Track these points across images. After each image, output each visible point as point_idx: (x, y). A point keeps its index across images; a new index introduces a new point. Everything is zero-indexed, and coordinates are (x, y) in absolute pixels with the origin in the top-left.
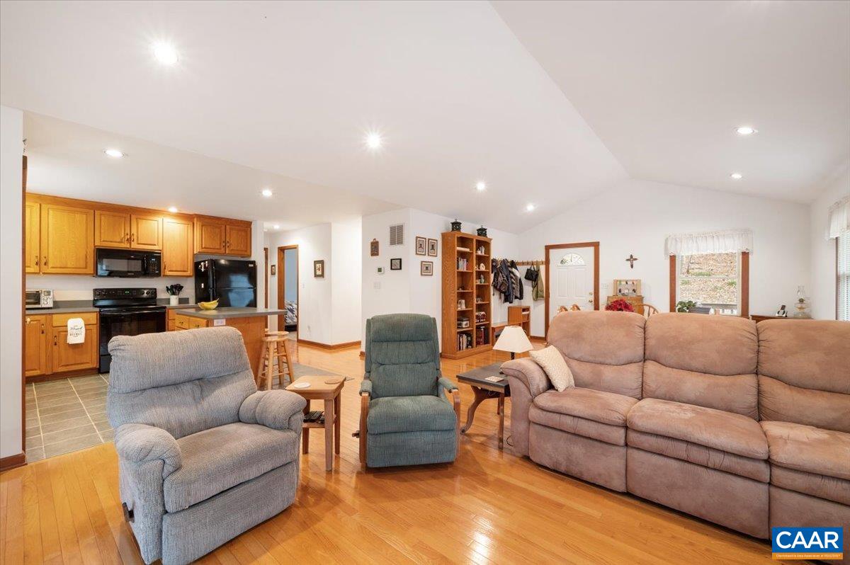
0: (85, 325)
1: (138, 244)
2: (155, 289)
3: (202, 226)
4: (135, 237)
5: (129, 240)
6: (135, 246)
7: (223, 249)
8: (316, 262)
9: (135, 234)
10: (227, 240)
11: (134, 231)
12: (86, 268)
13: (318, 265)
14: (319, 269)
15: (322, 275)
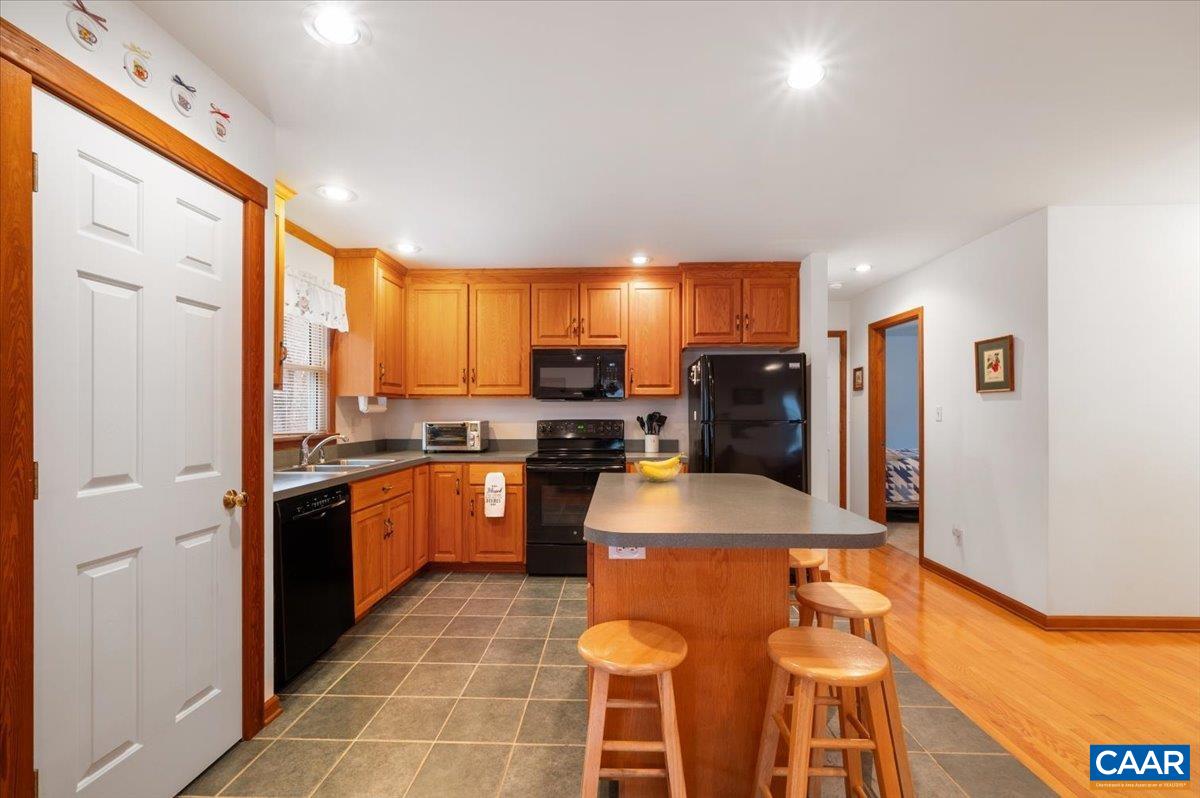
0: (506, 485)
1: (591, 337)
2: (622, 421)
3: (695, 286)
4: (585, 325)
5: (578, 332)
6: (586, 341)
7: (736, 333)
8: (981, 347)
9: (586, 318)
10: (745, 311)
11: (584, 315)
12: (520, 385)
13: (989, 355)
14: (995, 368)
15: (1009, 383)
